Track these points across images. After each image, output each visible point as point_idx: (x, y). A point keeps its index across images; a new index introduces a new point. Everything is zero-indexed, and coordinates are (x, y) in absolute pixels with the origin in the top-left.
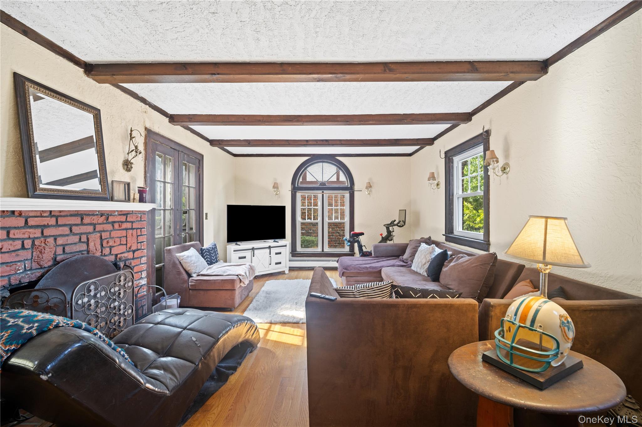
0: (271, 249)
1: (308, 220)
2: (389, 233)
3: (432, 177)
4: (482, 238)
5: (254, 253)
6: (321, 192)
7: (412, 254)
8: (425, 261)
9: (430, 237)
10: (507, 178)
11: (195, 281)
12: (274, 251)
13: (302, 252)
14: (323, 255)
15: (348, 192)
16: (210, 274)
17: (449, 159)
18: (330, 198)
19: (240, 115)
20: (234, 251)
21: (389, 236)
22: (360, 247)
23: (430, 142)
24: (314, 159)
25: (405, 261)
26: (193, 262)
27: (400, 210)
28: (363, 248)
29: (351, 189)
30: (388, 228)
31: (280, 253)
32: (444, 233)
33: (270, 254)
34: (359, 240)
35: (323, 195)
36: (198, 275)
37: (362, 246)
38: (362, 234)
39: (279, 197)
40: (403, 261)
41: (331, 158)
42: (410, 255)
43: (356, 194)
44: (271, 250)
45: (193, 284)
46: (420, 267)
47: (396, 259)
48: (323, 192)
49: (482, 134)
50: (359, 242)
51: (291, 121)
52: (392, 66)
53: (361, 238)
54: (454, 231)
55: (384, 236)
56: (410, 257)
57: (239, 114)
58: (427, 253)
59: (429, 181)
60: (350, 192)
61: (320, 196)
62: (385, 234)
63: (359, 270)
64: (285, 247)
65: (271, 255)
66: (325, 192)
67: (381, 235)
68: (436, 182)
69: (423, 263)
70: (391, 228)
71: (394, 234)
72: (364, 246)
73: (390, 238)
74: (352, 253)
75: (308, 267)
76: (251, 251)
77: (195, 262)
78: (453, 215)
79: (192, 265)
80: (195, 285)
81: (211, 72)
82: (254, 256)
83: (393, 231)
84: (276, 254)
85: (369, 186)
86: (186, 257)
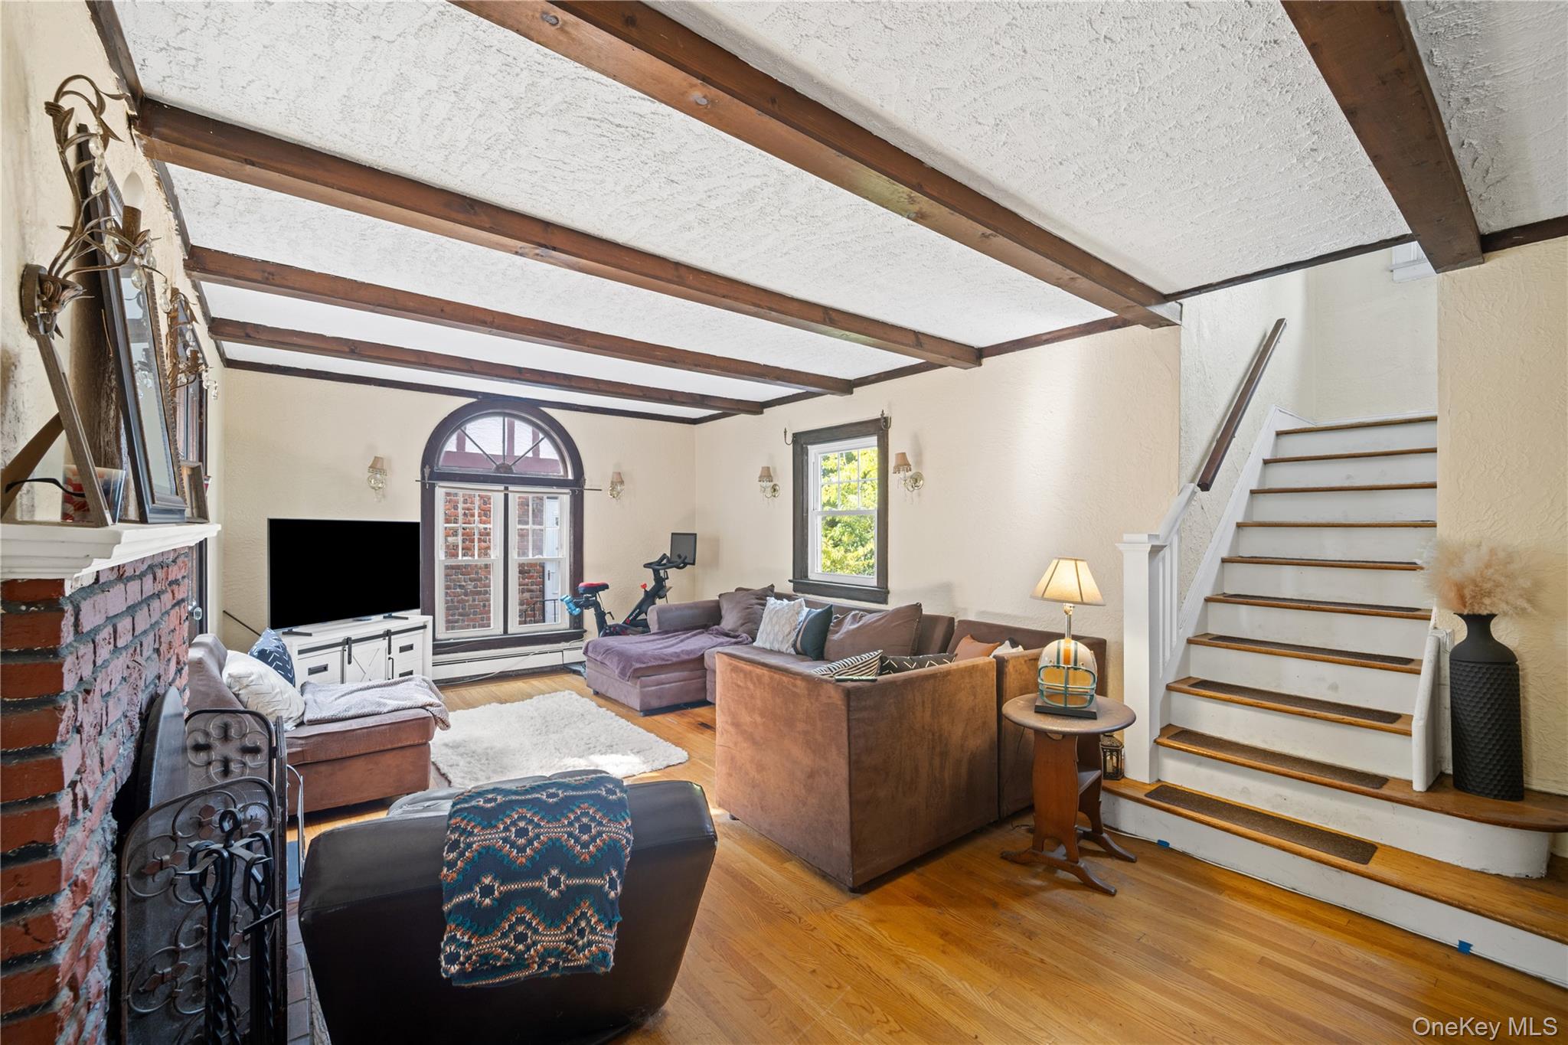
0: (392, 637)
1: (465, 558)
2: (660, 581)
3: (767, 475)
4: (876, 584)
5: (350, 655)
6: (501, 487)
7: (745, 619)
8: (788, 630)
9: (772, 586)
10: (919, 495)
11: (303, 742)
12: (398, 641)
13: (452, 641)
14: (506, 641)
15: (567, 491)
16: (341, 715)
17: (802, 448)
18: (524, 504)
19: (430, 297)
20: (301, 652)
21: (658, 590)
22: (601, 616)
23: (756, 408)
24: (486, 404)
25: (732, 633)
26: (278, 690)
27: (673, 534)
28: (608, 618)
29: (576, 486)
30: (656, 573)
31: (411, 647)
32: (791, 578)
33: (389, 653)
34: (598, 599)
35: (506, 496)
36: (301, 724)
37: (605, 614)
38: (605, 587)
39: (384, 496)
40: (727, 635)
41: (530, 409)
42: (741, 622)
43: (588, 497)
44: (392, 641)
45: (294, 750)
46: (780, 639)
47: (703, 633)
48: (506, 489)
49: (877, 420)
50: (597, 605)
51: (560, 338)
52: (833, 315)
53: (603, 597)
54: (809, 574)
55: (648, 589)
56: (743, 625)
57: (429, 295)
58: (790, 615)
59: (761, 483)
60: (573, 492)
61: (497, 499)
62: (651, 584)
63: (663, 659)
64: (422, 631)
65: (391, 656)
66: (511, 488)
67: (644, 586)
68: (772, 484)
69: (786, 632)
70: (662, 573)
71: (668, 583)
72: (610, 613)
73: (661, 593)
74: (576, 633)
75: (471, 677)
76: (340, 648)
77: (283, 689)
78: (807, 546)
79: (279, 698)
80: (302, 751)
81: (537, 240)
82: (350, 662)
83: (667, 578)
84: (403, 649)
85: (618, 481)
86: (258, 679)
